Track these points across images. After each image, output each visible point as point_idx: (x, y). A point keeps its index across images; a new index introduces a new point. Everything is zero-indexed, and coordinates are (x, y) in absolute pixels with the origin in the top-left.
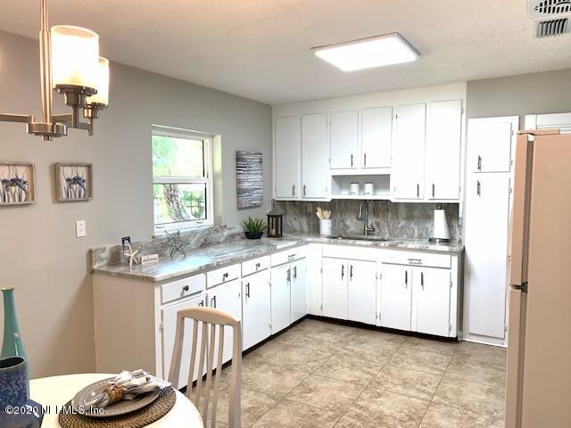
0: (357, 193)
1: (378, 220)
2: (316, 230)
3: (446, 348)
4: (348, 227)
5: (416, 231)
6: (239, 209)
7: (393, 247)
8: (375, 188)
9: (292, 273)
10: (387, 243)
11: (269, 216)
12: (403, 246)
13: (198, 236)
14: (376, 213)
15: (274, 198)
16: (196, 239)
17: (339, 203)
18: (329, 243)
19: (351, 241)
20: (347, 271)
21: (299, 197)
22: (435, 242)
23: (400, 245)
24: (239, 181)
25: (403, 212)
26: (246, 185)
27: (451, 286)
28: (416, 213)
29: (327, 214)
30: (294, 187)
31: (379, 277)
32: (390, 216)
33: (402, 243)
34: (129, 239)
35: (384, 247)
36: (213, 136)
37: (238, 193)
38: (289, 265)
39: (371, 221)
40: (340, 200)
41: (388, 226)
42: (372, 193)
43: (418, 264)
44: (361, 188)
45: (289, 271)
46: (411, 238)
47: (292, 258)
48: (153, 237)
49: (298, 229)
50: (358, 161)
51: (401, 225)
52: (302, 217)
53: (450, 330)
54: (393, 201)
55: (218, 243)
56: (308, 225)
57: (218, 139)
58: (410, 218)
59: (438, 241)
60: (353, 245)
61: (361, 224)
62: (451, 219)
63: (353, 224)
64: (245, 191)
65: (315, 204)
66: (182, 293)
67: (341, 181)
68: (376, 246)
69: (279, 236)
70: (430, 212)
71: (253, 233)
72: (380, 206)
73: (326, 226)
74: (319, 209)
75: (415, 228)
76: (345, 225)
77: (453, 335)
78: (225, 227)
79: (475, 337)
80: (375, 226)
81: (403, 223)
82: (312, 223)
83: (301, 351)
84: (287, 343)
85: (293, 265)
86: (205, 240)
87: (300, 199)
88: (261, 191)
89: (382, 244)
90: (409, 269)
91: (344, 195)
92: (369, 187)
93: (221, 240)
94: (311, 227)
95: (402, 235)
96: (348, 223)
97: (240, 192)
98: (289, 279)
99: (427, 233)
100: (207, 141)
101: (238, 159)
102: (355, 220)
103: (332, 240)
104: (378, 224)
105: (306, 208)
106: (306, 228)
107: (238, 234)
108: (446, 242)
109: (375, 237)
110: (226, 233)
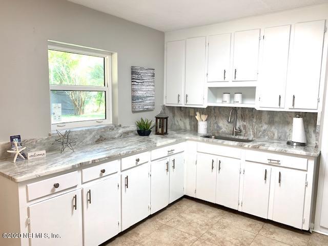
0: (228, 101)
1: (245, 123)
2: (195, 130)
3: (298, 239)
4: (220, 128)
5: (276, 135)
6: (134, 112)
7: (256, 148)
8: (244, 98)
9: (171, 164)
10: (251, 144)
11: (157, 118)
12: (264, 148)
13: (93, 133)
14: (243, 118)
15: (164, 104)
16: (91, 136)
17: (214, 110)
18: (203, 141)
19: (220, 141)
20: (216, 165)
21: (182, 104)
22: (293, 145)
23: (261, 147)
24: (133, 90)
25: (266, 118)
26: (139, 93)
27: (306, 186)
28: (277, 119)
29: (204, 117)
30: (179, 96)
31: (242, 172)
32: (255, 120)
33: (263, 145)
34: (19, 137)
35: (248, 148)
36: (112, 54)
37: (133, 100)
38: (168, 158)
39: (239, 124)
40: (215, 107)
41: (253, 129)
42: (240, 102)
43: (277, 164)
44: (232, 97)
45: (168, 163)
46: (271, 140)
47: (171, 153)
48: (50, 135)
49: (183, 128)
50: (230, 76)
51: (263, 128)
52: (185, 119)
53: (303, 223)
54: (258, 109)
55: (113, 138)
56: (190, 125)
57: (115, 55)
58: (271, 122)
59: (295, 144)
60: (222, 144)
61: (231, 126)
62: (307, 125)
63: (224, 126)
64: (138, 98)
65: (196, 110)
66: (53, 190)
67: (216, 91)
68: (241, 146)
69: (164, 134)
70: (289, 119)
71: (143, 131)
72: (247, 112)
73: (202, 127)
74: (198, 114)
75: (275, 131)
76: (218, 126)
77: (306, 228)
78: (120, 126)
79: (325, 230)
80: (242, 128)
81: (265, 127)
82: (193, 123)
83: (172, 231)
84: (163, 222)
85: (172, 158)
86: (101, 137)
87: (183, 105)
88: (153, 98)
89: (247, 145)
90: (268, 168)
91: (218, 103)
92: (238, 97)
93: (116, 136)
94: (192, 127)
95: (264, 136)
96: (221, 124)
97: (134, 98)
98: (167, 170)
99: (285, 136)
100: (107, 58)
101: (133, 73)
102: (226, 123)
103: (205, 139)
104: (245, 127)
105: (189, 112)
106: (188, 127)
107: (132, 132)
108: (302, 145)
109: (241, 138)
110: (121, 131)
